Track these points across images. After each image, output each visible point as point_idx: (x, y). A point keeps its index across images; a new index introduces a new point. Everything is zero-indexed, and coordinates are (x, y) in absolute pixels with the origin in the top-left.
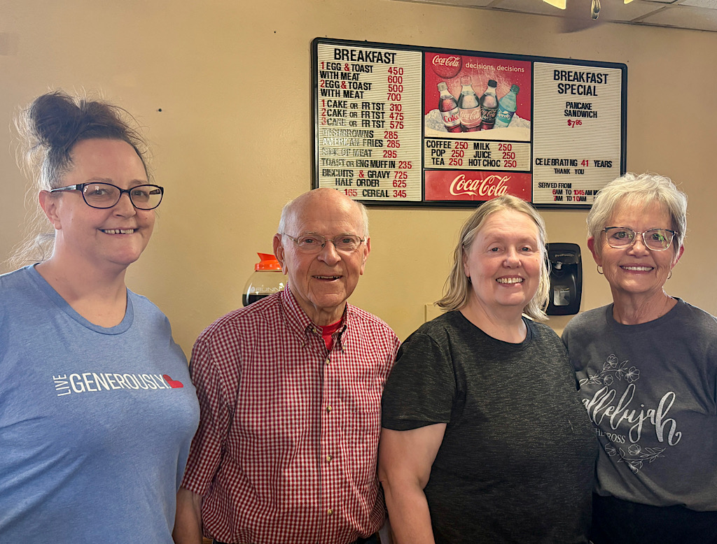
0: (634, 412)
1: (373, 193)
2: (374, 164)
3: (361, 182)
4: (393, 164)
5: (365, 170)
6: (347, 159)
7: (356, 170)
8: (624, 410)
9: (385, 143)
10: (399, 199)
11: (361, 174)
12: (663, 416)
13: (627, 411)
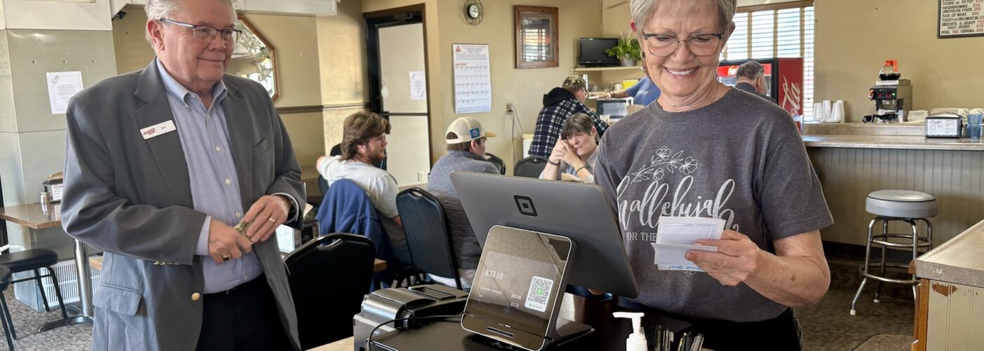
0: (690, 205)
1: (966, 31)
2: (967, 18)
3: (960, 27)
4: (977, 18)
5: (963, 22)
6: (954, 18)
7: (958, 22)
8: (680, 205)
9: (973, 9)
10: (979, 32)
11: (961, 23)
12: (722, 206)
13: (683, 205)
